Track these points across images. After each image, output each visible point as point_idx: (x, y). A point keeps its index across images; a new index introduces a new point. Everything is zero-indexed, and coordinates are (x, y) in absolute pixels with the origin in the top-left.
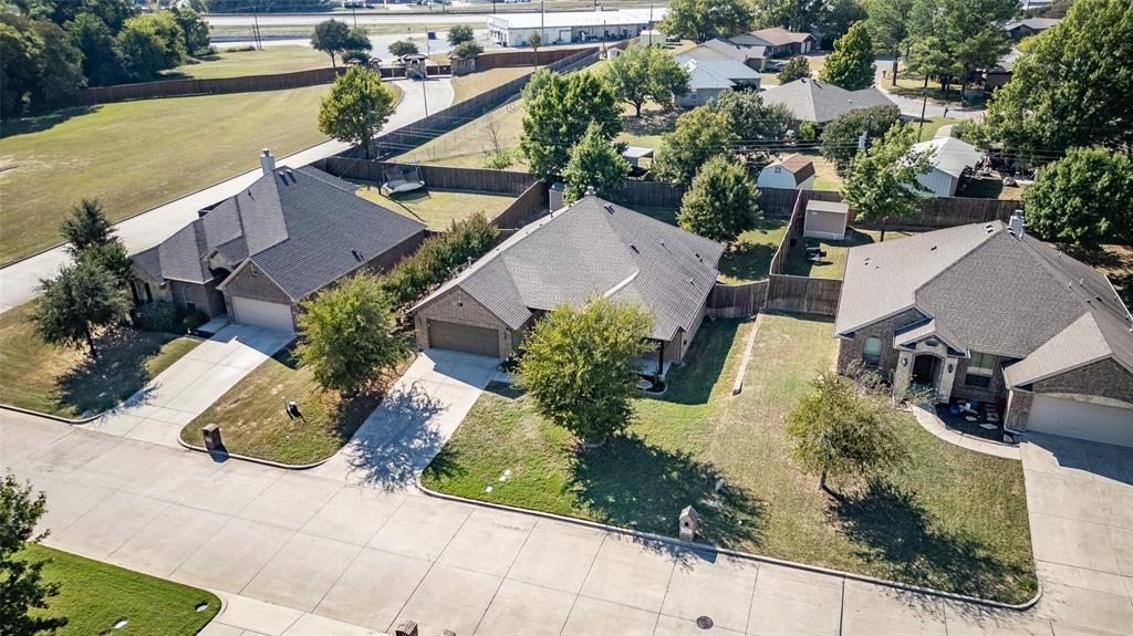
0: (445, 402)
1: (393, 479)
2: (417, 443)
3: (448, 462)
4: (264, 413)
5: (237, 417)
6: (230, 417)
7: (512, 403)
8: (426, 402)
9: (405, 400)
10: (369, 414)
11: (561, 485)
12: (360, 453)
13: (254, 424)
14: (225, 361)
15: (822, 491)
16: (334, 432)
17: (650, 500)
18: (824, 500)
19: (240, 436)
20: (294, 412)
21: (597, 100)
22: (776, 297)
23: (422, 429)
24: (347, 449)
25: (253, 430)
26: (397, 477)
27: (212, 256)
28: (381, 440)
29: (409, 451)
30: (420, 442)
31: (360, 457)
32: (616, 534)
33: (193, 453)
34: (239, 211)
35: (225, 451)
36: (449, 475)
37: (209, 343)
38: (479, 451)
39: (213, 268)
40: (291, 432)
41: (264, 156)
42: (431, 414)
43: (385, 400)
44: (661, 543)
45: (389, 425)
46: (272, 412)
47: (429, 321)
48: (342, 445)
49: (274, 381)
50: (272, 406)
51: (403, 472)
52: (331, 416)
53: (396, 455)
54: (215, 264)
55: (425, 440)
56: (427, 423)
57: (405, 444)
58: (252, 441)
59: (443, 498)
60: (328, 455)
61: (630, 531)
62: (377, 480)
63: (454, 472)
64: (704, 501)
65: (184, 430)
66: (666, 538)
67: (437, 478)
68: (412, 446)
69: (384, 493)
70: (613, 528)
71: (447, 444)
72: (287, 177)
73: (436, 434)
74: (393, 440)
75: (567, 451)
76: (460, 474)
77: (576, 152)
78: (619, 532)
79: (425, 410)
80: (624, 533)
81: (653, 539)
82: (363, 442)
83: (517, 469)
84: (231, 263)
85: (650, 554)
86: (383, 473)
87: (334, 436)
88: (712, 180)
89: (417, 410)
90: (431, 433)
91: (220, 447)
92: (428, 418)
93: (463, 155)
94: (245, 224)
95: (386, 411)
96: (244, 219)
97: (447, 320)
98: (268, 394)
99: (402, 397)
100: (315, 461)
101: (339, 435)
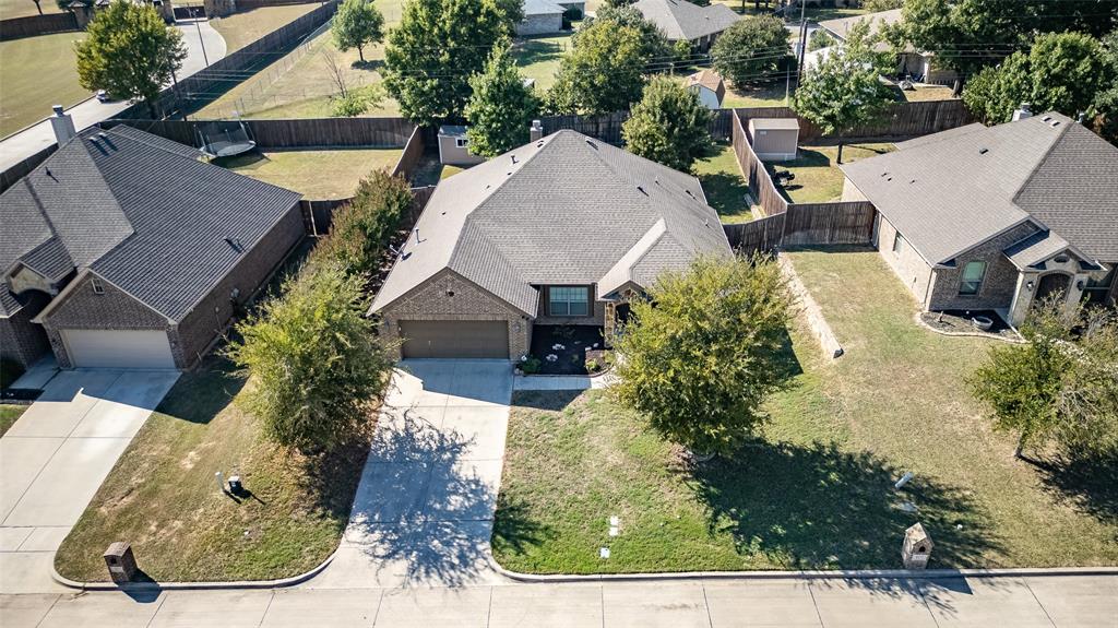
0: (466, 433)
1: (453, 566)
2: (455, 502)
3: (521, 522)
4: (185, 503)
5: (142, 517)
6: (130, 519)
7: (561, 417)
8: (436, 437)
9: (405, 440)
10: (359, 472)
11: (702, 524)
12: (377, 535)
13: (178, 524)
14: (81, 431)
15: (1021, 463)
16: (319, 511)
17: (829, 520)
18: (1030, 476)
19: (163, 549)
20: (238, 491)
21: (481, 19)
22: (794, 231)
23: (453, 479)
24: (354, 533)
25: (181, 534)
26: (456, 561)
27: (14, 274)
28: (400, 507)
29: (450, 516)
30: (460, 499)
31: (382, 542)
32: (820, 581)
33: (92, 597)
34: (38, 201)
35: (151, 581)
36: (534, 541)
37: (38, 407)
38: (555, 496)
39: (17, 291)
40: (247, 524)
41: (55, 115)
42: (454, 453)
43: (373, 447)
44: (886, 581)
45: (400, 482)
46: (200, 499)
47: (400, 323)
48: (342, 528)
49: (177, 448)
50: (195, 489)
51: (461, 551)
52: (301, 486)
53: (435, 526)
54: (20, 285)
55: (465, 495)
56: (454, 468)
57: (438, 506)
58: (188, 553)
59: (546, 581)
60: (329, 551)
61: (838, 572)
62: (427, 572)
63: (539, 535)
64: (893, 506)
65: (59, 560)
66: (889, 572)
67: (520, 551)
68: (450, 508)
69: (450, 591)
70: (813, 573)
71: (502, 495)
72: (102, 143)
73: (477, 482)
74: (416, 506)
75: (676, 472)
76: (550, 537)
77: (480, 83)
78: (822, 577)
79: (441, 449)
80: (829, 577)
81: (873, 577)
82: (372, 517)
83: (625, 512)
84: (49, 280)
85: (883, 599)
86: (430, 561)
87: (323, 517)
88: (664, 103)
89: (430, 451)
90: (469, 482)
91: (138, 576)
92: (452, 460)
93: (282, 106)
94: (53, 219)
95: (382, 462)
96: (48, 212)
97: (430, 318)
98: (180, 471)
99: (396, 437)
100: (313, 565)
101: (330, 512)
